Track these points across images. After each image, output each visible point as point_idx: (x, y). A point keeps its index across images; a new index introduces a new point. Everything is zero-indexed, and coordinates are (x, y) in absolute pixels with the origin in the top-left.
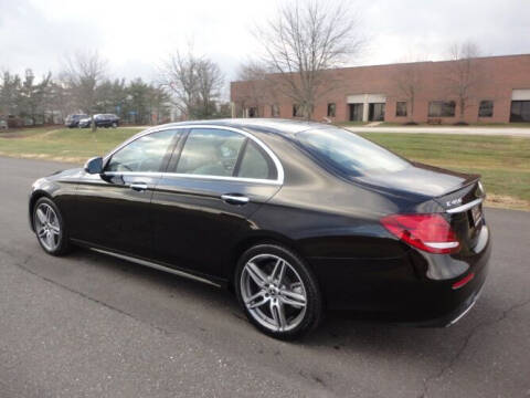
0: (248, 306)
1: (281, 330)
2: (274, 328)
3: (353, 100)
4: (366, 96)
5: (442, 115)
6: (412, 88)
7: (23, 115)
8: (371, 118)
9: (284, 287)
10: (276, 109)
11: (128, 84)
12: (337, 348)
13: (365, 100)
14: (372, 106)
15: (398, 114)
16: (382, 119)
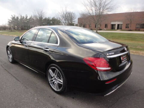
0: (50, 82)
1: (57, 91)
2: (56, 90)
3: (112, 23)
4: (117, 22)
5: (140, 28)
6: (131, 20)
7: (25, 26)
8: (118, 28)
9: (58, 78)
10: (90, 26)
11: (51, 18)
12: (73, 98)
13: (116, 23)
14: (118, 25)
15: (126, 27)
16: (121, 29)
